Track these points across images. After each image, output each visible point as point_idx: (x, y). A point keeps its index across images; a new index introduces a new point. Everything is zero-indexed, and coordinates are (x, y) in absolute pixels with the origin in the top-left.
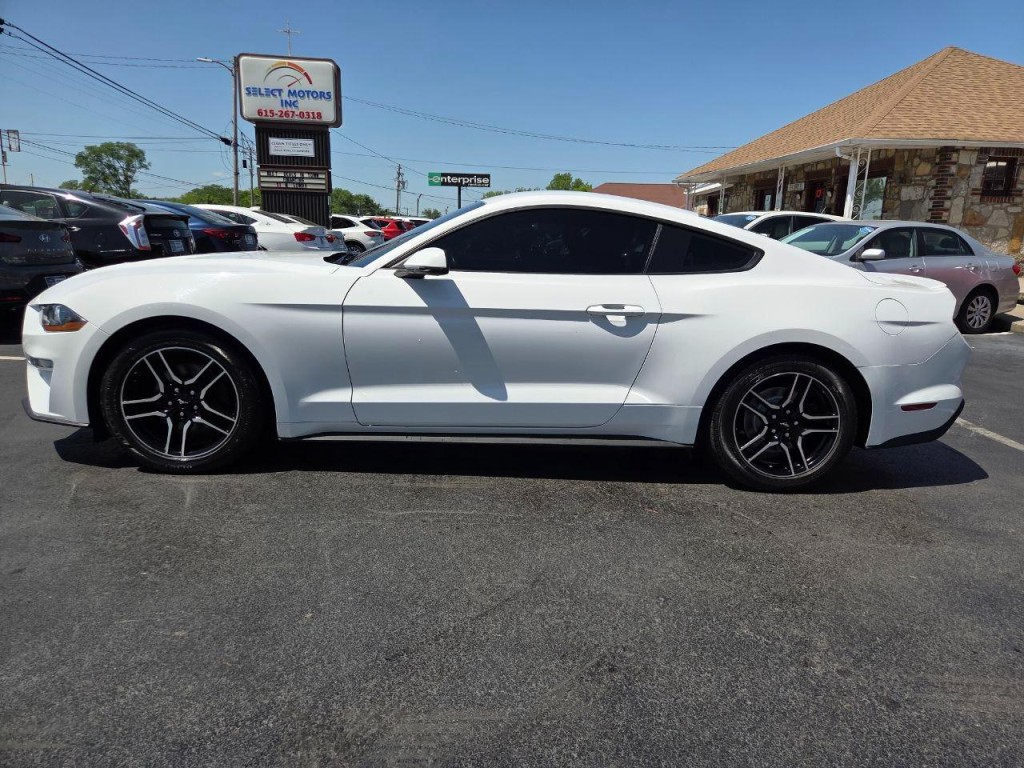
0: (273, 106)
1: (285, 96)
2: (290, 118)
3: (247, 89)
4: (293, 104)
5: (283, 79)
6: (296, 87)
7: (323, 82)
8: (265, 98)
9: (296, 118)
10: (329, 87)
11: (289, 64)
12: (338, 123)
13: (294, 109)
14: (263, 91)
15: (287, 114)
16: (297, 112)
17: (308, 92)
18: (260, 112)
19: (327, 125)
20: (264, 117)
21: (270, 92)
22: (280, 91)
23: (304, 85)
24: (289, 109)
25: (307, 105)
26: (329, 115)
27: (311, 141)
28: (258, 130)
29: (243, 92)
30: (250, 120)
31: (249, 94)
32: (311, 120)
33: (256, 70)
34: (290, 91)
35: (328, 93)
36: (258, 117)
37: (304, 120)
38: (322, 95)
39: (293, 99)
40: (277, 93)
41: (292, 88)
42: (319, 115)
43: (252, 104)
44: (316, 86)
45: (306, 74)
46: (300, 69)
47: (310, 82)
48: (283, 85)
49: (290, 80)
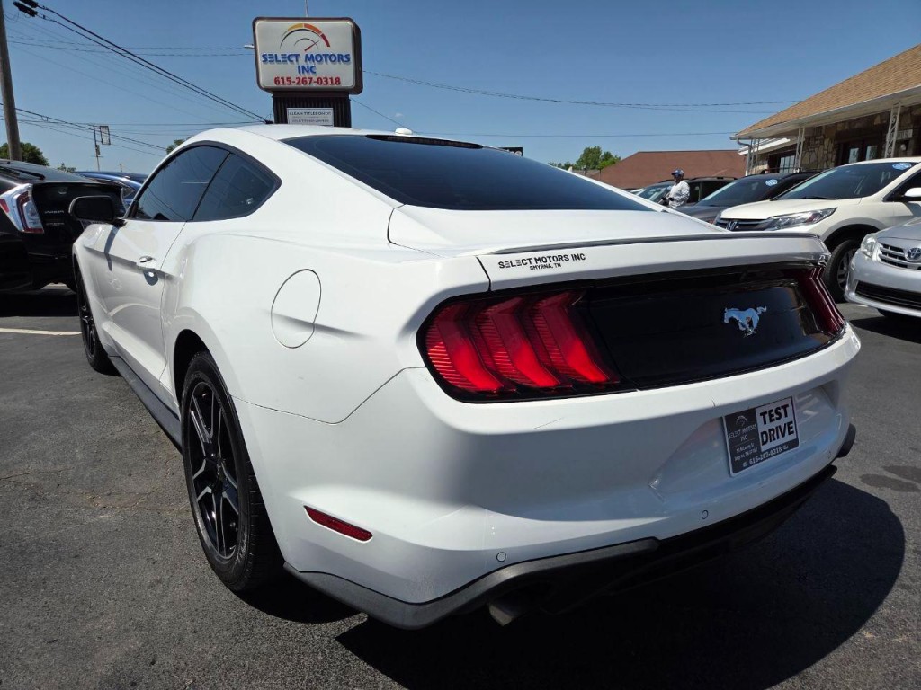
0: (290, 72)
1: (302, 62)
2: (308, 86)
3: (264, 56)
4: (311, 70)
5: (300, 43)
6: (313, 51)
7: (343, 45)
8: (282, 65)
9: (314, 85)
10: (349, 50)
11: (306, 25)
12: (358, 88)
13: (311, 75)
14: (280, 58)
15: (304, 81)
16: (315, 79)
17: (326, 55)
18: (276, 80)
19: (346, 92)
20: (281, 86)
21: (287, 58)
22: (297, 56)
23: (321, 48)
24: (307, 75)
25: (325, 71)
26: (348, 81)
27: (330, 110)
28: (276, 100)
29: (260, 59)
30: (267, 89)
31: (265, 61)
32: (329, 86)
33: (272, 35)
34: (307, 56)
35: (347, 56)
36: (275, 85)
37: (322, 86)
38: (340, 58)
39: (310, 64)
40: (294, 59)
41: (309, 52)
42: (338, 80)
43: (269, 73)
44: (335, 49)
45: (323, 37)
46: (316, 31)
47: (328, 45)
48: (300, 49)
49: (309, 43)
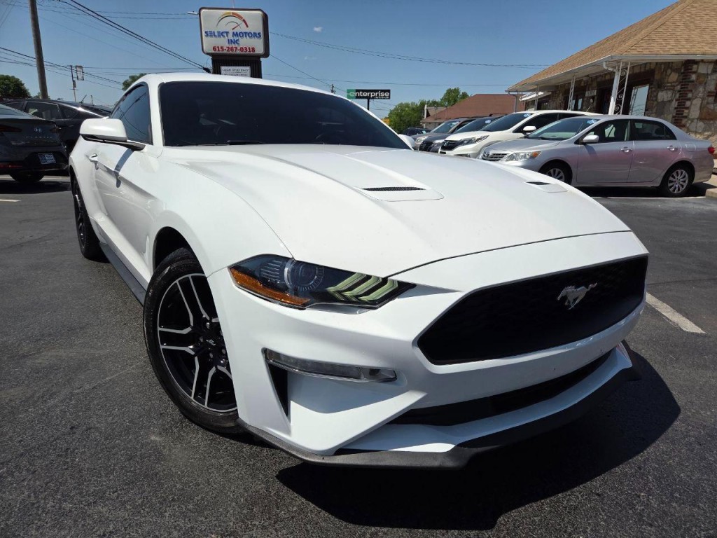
0: (223, 43)
1: (230, 37)
2: (234, 52)
3: (206, 32)
4: (236, 42)
5: (228, 25)
6: (238, 30)
7: (257, 26)
8: (218, 38)
9: (238, 52)
10: (260, 29)
11: (233, 13)
12: (266, 54)
13: (236, 45)
14: (216, 34)
15: (232, 49)
16: (239, 48)
17: (246, 33)
18: (214, 49)
19: (259, 56)
20: (217, 52)
21: (221, 34)
22: (227, 33)
23: (243, 28)
24: (233, 45)
25: (245, 42)
26: (260, 49)
27: (248, 68)
28: (214, 61)
29: (204, 34)
30: (208, 54)
31: (207, 35)
32: (248, 53)
33: (212, 19)
34: (233, 33)
35: (259, 34)
36: (213, 51)
37: (244, 53)
38: (255, 35)
39: (236, 38)
40: (225, 35)
41: (235, 31)
42: (253, 49)
43: (209, 43)
44: (251, 29)
45: (244, 21)
46: (240, 17)
47: (247, 26)
48: (229, 28)
49: (234, 25)
